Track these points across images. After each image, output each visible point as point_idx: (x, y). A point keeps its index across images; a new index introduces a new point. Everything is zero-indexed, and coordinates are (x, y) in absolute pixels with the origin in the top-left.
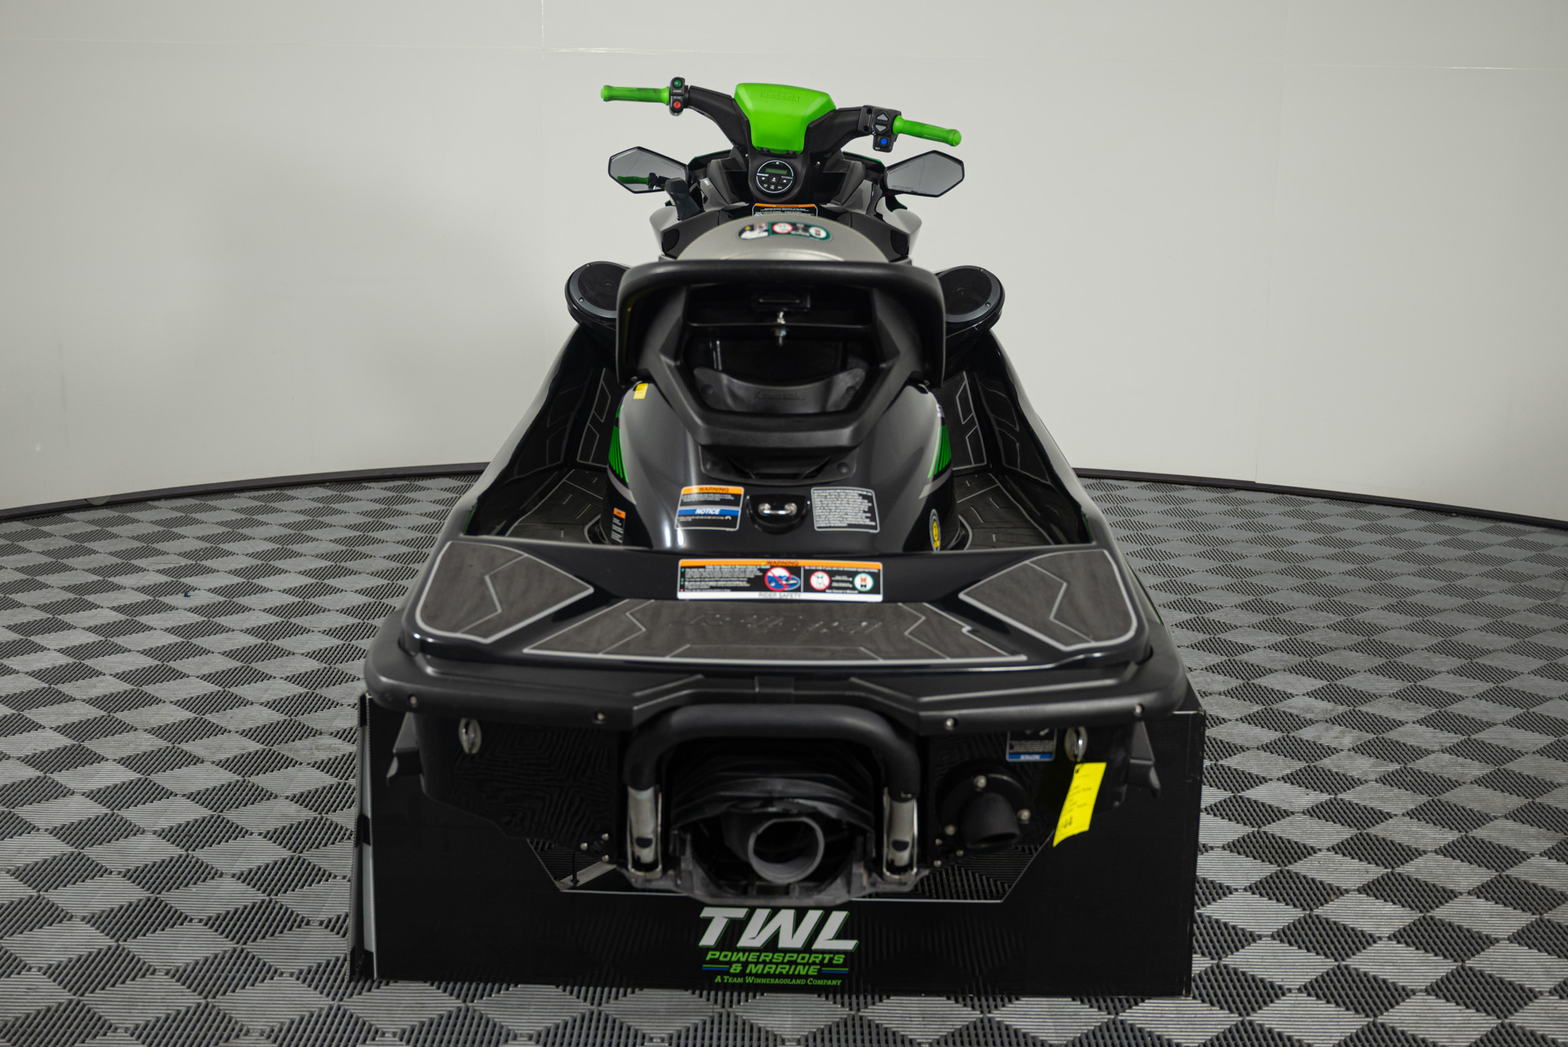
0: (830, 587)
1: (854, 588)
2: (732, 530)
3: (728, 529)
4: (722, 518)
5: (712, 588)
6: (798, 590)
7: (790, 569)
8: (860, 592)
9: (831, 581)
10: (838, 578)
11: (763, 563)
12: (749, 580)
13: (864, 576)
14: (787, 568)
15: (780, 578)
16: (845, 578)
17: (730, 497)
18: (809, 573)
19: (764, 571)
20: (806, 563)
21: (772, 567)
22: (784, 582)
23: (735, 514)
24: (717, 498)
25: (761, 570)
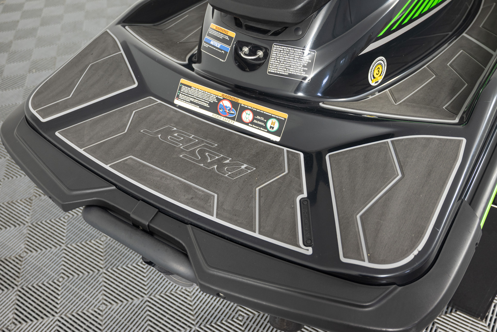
0: (252, 122)
1: (265, 128)
2: (223, 61)
3: (221, 60)
4: (220, 51)
5: (191, 102)
6: (233, 119)
7: (233, 103)
8: (269, 132)
9: (254, 119)
10: (258, 117)
11: (220, 94)
12: (210, 104)
13: (274, 120)
14: (231, 102)
15: (226, 107)
16: (262, 119)
17: (227, 38)
18: (243, 109)
19: (219, 100)
20: (243, 102)
21: (224, 99)
22: (227, 111)
23: (226, 51)
24: (221, 36)
25: (217, 98)
